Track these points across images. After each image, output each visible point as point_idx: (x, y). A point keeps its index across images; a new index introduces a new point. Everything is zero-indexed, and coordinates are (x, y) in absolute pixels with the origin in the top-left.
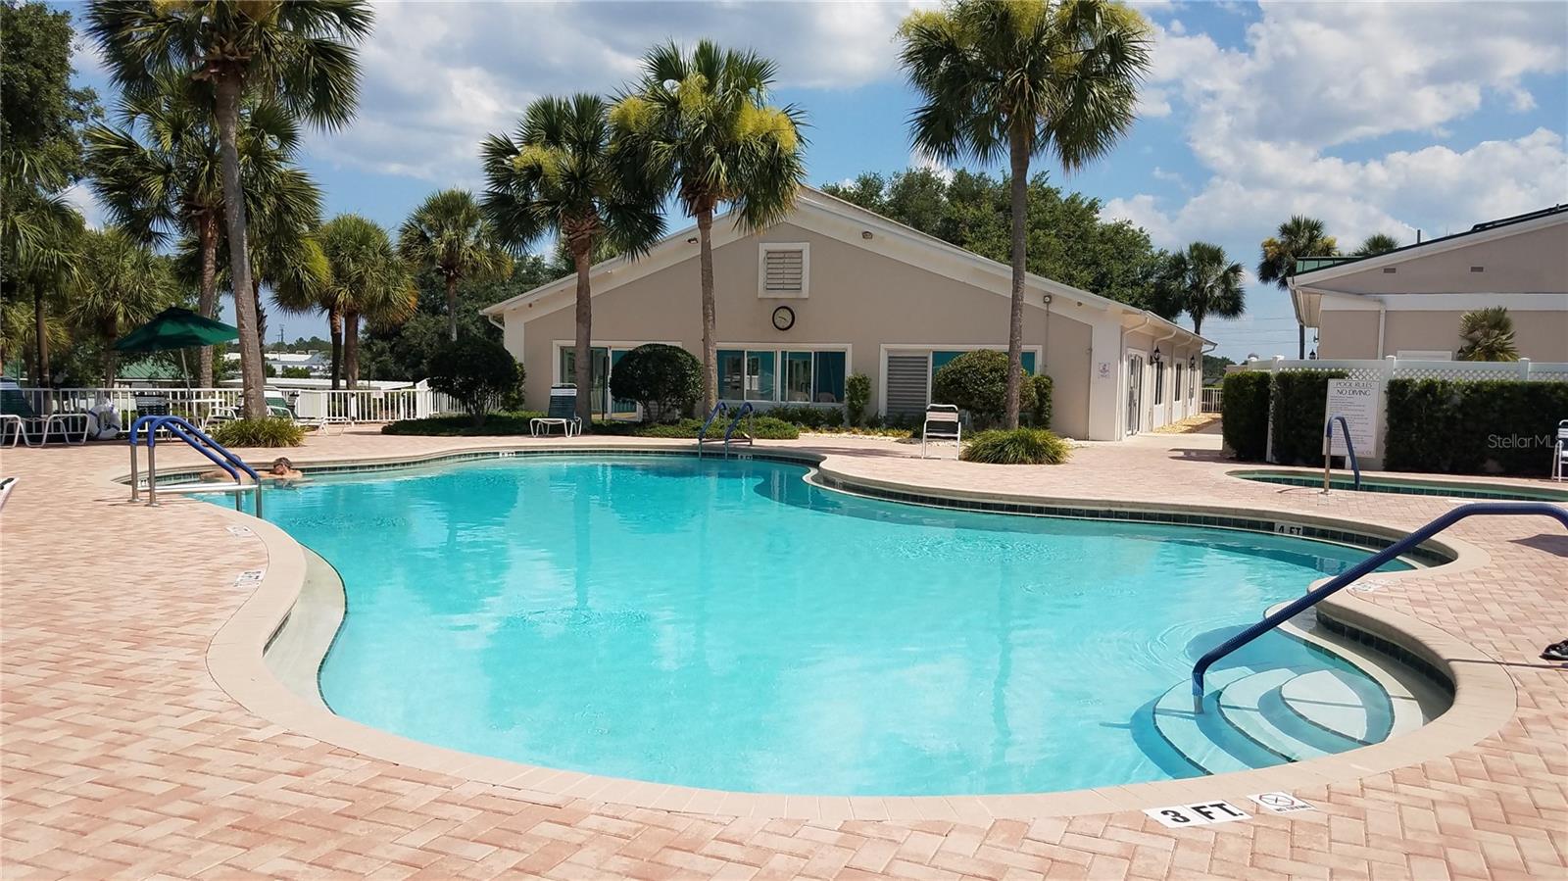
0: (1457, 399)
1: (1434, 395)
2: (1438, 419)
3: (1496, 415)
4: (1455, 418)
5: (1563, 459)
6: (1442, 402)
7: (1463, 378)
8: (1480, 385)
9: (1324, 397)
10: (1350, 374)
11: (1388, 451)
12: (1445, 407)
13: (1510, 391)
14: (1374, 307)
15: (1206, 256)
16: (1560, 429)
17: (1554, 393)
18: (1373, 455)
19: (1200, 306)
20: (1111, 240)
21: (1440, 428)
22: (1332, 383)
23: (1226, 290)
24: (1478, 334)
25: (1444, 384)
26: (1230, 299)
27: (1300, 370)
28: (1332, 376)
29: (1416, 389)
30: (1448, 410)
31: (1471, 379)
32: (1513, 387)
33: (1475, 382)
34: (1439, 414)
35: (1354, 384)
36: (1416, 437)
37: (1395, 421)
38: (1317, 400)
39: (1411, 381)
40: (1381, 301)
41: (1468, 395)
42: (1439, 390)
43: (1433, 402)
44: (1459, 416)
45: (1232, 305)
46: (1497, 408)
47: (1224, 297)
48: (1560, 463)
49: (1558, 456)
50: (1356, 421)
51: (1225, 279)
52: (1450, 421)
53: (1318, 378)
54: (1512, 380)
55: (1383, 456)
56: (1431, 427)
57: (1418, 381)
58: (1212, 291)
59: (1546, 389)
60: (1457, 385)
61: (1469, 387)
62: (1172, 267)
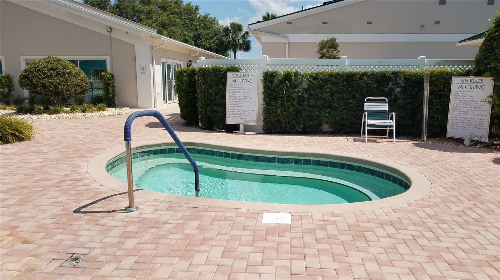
0: (305, 85)
1: (290, 81)
2: (293, 98)
3: (328, 94)
4: (303, 98)
5: (368, 126)
6: (295, 87)
7: (308, 70)
8: (318, 74)
9: (225, 84)
10: (242, 68)
11: (265, 120)
12: (297, 90)
13: (336, 78)
14: (283, 40)
15: (237, 28)
16: (365, 104)
17: (362, 79)
18: (256, 123)
19: (235, 46)
20: (202, 21)
21: (294, 105)
22: (229, 74)
23: (244, 41)
24: (324, 50)
25: (296, 74)
26: (245, 44)
27: (210, 66)
28: (229, 70)
29: (280, 78)
30: (299, 92)
31: (313, 70)
32: (338, 74)
33: (315, 72)
34: (295, 95)
35: (242, 75)
36: (280, 111)
37: (267, 100)
38: (221, 87)
39: (276, 72)
40: (286, 38)
41: (310, 82)
42: (293, 78)
43: (291, 87)
44: (306, 95)
45: (247, 47)
46: (328, 90)
47: (243, 44)
48: (366, 128)
49: (365, 122)
50: (245, 100)
51: (243, 37)
52: (301, 99)
53: (221, 71)
54: (337, 71)
55: (262, 124)
56: (289, 104)
57: (282, 72)
58: (238, 41)
59: (357, 77)
60: (305, 75)
61: (311, 76)
62: (224, 31)
